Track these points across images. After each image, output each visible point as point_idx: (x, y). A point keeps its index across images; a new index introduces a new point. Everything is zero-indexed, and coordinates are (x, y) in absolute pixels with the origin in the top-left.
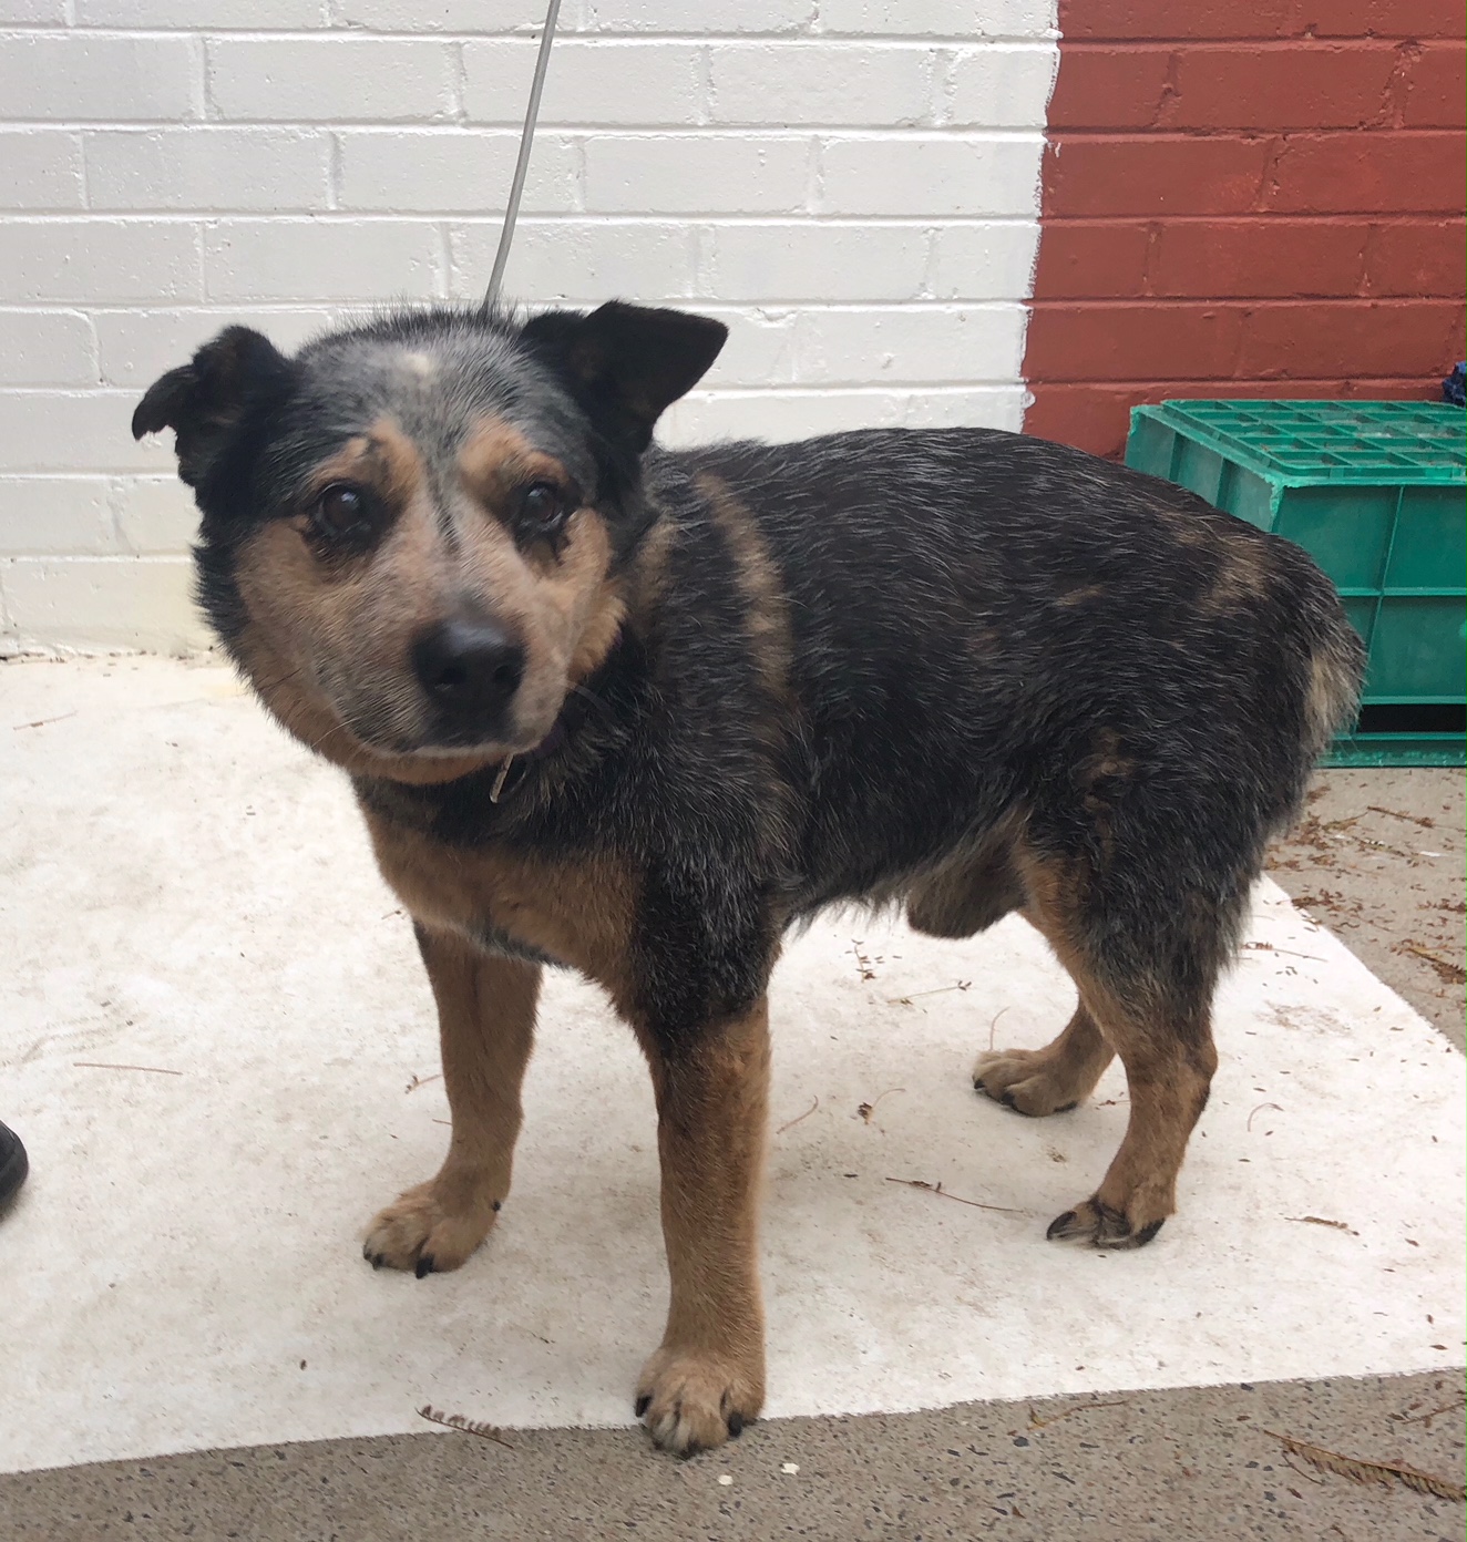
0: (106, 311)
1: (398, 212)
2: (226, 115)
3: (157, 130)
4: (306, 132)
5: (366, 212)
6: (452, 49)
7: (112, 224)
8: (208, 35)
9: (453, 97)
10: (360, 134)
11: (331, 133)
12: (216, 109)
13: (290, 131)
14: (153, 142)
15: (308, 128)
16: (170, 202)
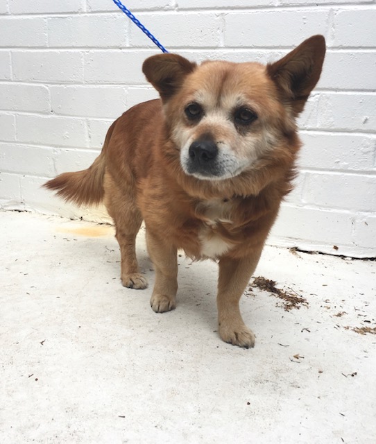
0: (53, 86)
2: (93, 10)
3: (70, 16)
7: (56, 53)
12: (89, 7)
14: (69, 21)
16: (74, 44)
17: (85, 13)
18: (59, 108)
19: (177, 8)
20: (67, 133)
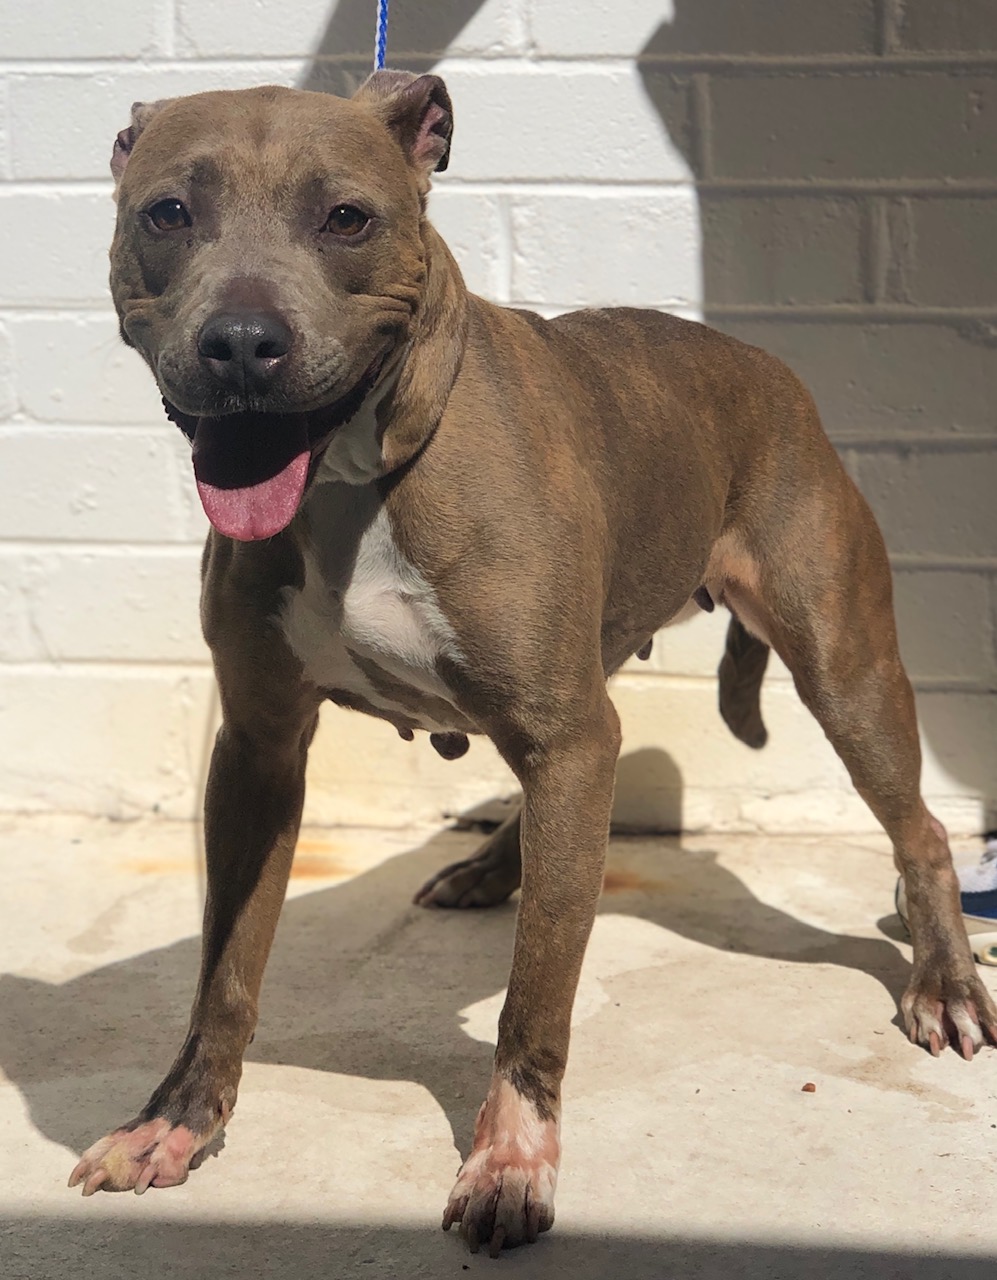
17: (167, 60)
18: (57, 399)
19: (531, 52)
20: (89, 488)
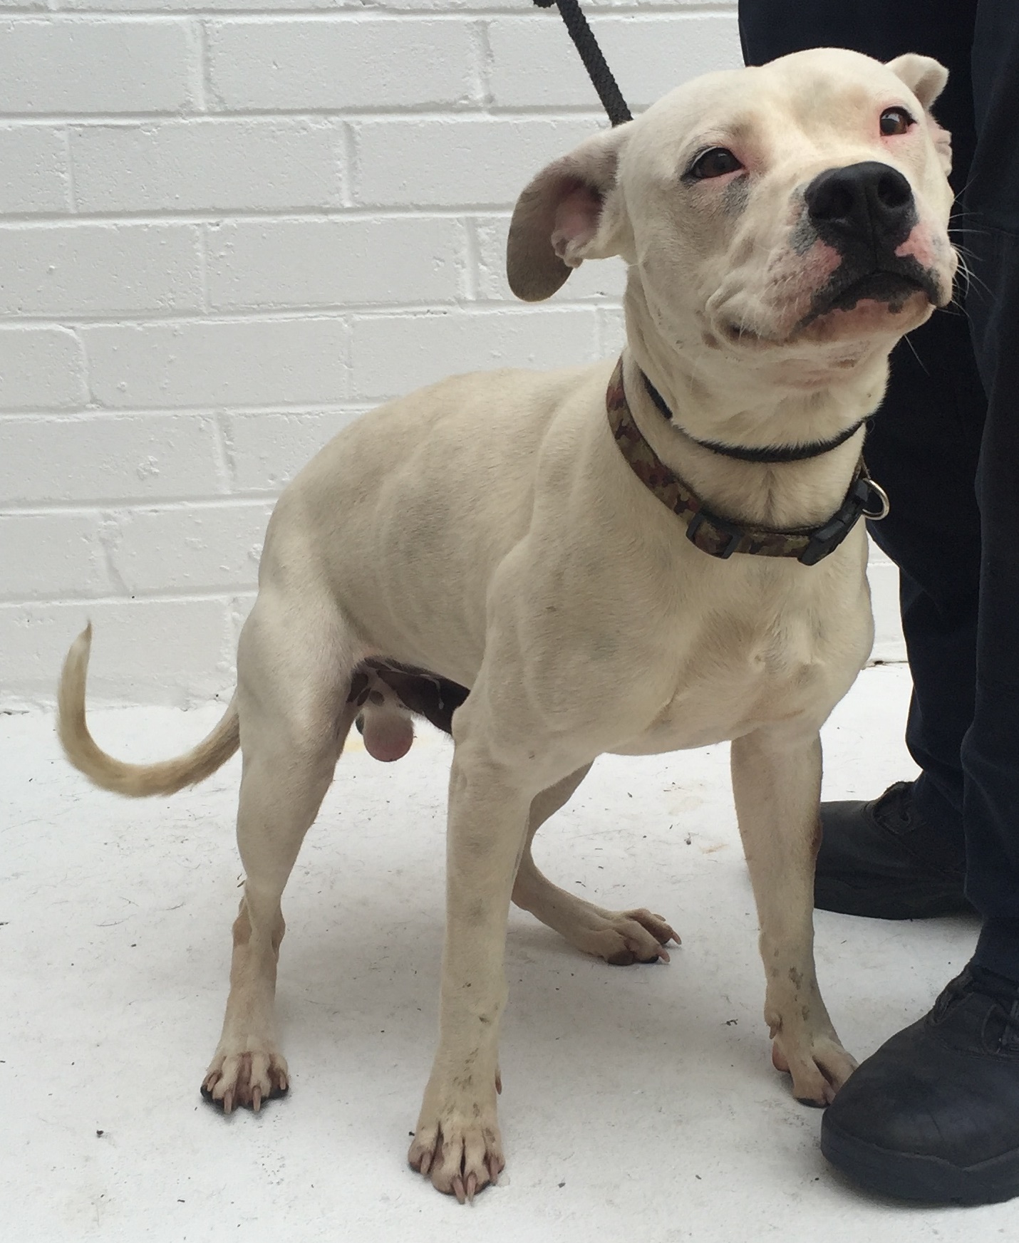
0: (96, 325)
1: (419, 208)
2: (229, 106)
3: (152, 124)
4: (317, 123)
5: (383, 208)
6: (476, 28)
7: (103, 229)
8: (207, 17)
9: (478, 81)
10: (377, 124)
11: (345, 122)
12: (217, 99)
13: (299, 122)
14: (148, 136)
15: (320, 118)
16: (167, 203)
